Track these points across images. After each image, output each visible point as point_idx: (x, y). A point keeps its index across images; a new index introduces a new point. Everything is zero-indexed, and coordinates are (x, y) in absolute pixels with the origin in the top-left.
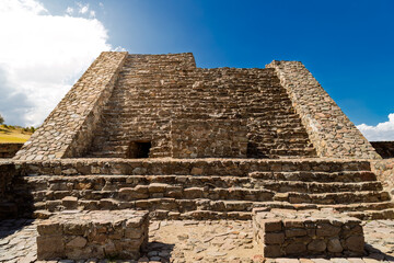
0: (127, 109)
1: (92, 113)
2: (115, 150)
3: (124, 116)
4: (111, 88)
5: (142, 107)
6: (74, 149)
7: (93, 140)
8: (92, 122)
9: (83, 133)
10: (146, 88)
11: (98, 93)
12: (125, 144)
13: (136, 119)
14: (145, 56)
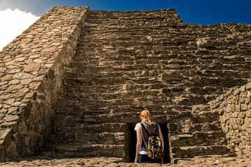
0: (105, 73)
1: (51, 73)
2: (100, 140)
3: (102, 82)
4: (75, 43)
5: (131, 68)
6: (21, 138)
7: (53, 121)
8: (51, 88)
9: (39, 106)
10: (127, 45)
11: (58, 45)
12: (117, 129)
13: (124, 86)
14: (112, 12)
